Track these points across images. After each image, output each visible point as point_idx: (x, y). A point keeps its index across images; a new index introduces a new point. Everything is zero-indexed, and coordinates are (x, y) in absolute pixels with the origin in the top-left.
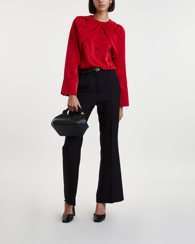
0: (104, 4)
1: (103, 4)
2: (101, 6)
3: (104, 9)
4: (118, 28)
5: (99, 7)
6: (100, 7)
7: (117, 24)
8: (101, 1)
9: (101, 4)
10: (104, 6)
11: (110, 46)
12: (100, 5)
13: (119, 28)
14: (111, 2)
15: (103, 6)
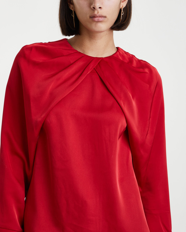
0: (104, 15)
1: (101, 12)
2: (96, 19)
3: (104, 26)
4: (141, 70)
5: (90, 20)
6: (94, 21)
7: (140, 59)
8: (97, 5)
9: (96, 12)
10: (106, 19)
11: (122, 124)
12: (93, 17)
13: (147, 70)
14: (124, 5)
15: (101, 19)
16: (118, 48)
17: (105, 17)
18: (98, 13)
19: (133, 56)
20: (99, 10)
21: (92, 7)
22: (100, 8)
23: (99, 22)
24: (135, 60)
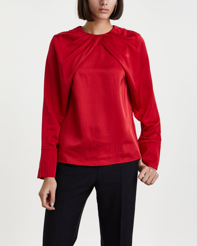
9: (103, 7)
12: (102, 10)
16: (113, 26)
17: (108, 10)
18: (105, 7)
19: (124, 29)
20: (105, 5)
21: (101, 3)
22: (107, 4)
23: (104, 13)
24: (126, 31)
